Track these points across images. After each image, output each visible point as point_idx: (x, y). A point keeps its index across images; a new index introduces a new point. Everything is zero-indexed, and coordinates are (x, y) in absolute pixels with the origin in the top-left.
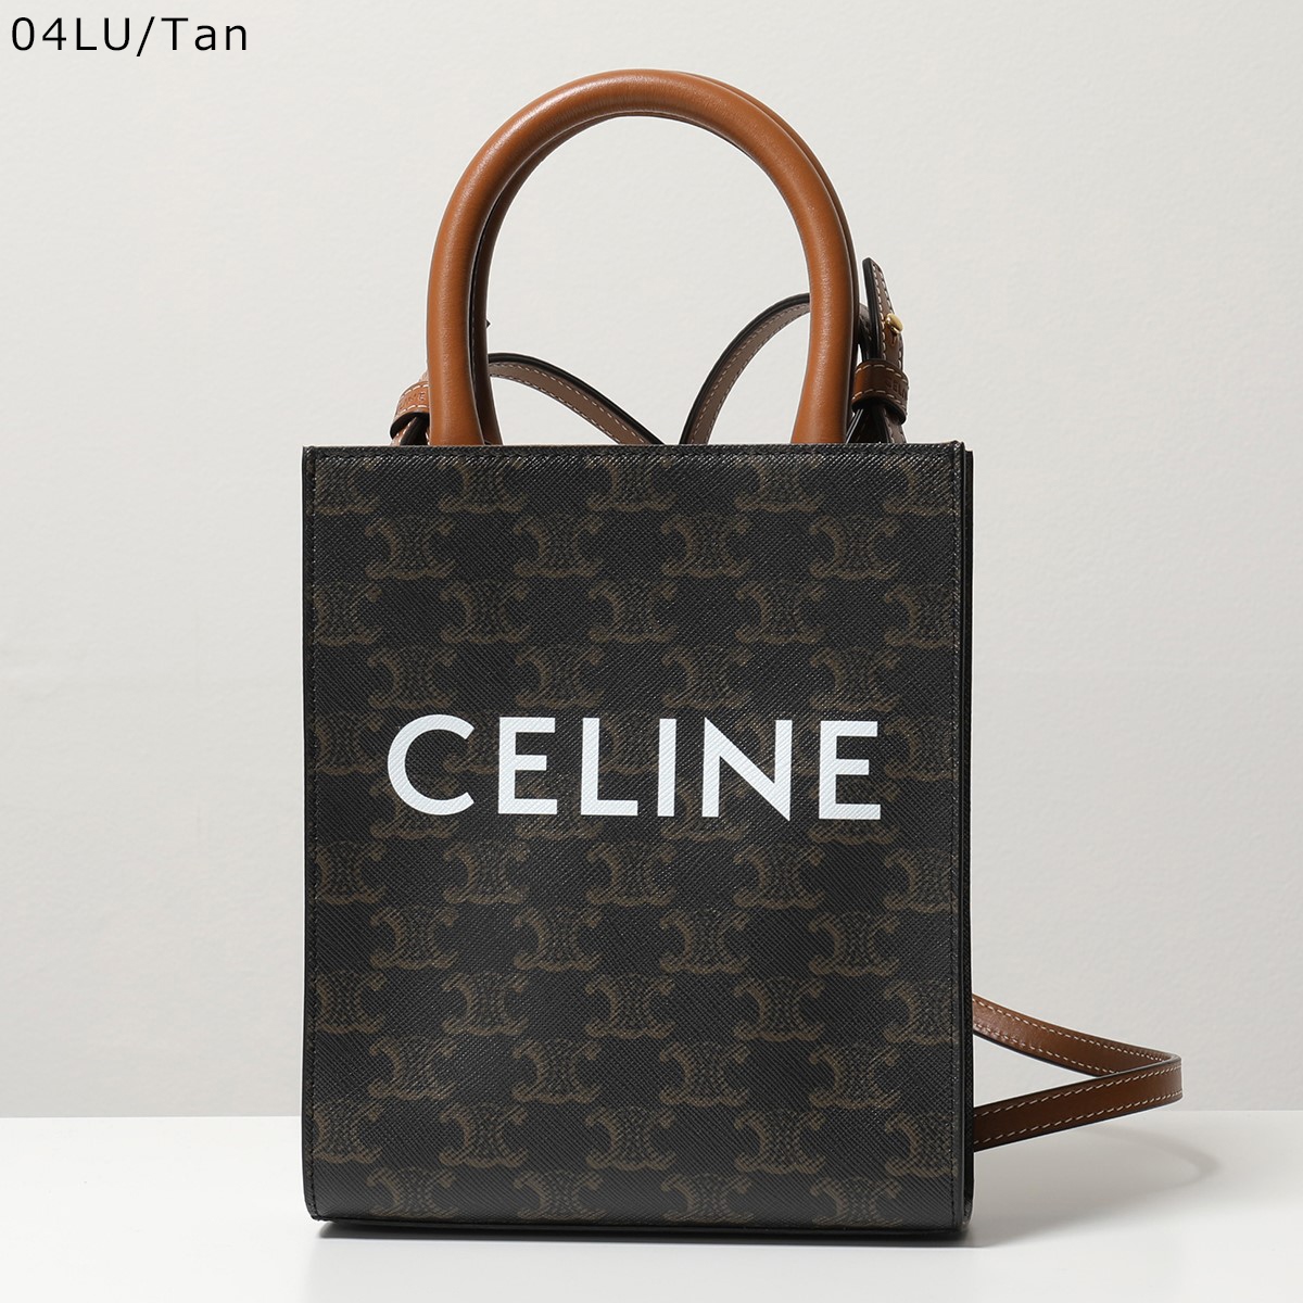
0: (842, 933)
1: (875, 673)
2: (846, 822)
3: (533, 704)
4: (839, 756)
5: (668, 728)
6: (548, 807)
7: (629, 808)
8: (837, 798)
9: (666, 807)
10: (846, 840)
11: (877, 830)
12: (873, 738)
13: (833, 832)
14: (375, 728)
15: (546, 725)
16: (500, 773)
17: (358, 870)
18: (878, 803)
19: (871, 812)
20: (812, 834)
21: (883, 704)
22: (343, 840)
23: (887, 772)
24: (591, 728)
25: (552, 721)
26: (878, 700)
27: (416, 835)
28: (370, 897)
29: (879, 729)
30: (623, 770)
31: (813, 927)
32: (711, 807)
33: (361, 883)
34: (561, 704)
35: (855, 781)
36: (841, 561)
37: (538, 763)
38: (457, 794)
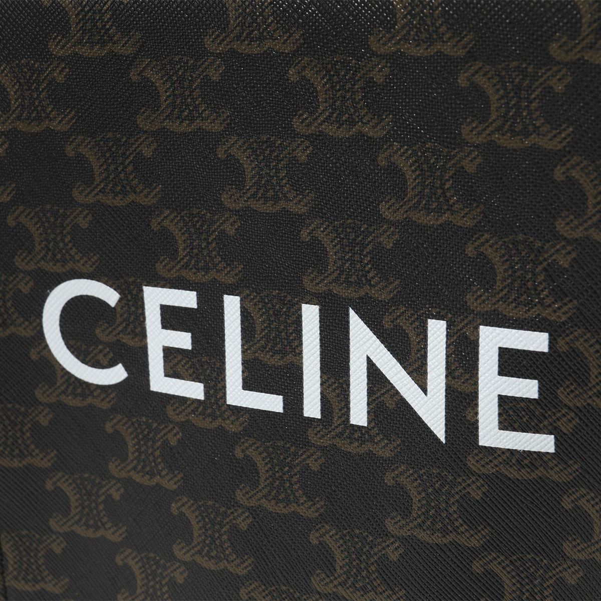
0: (514, 577)
1: (545, 270)
2: (512, 452)
3: (173, 274)
4: (502, 373)
5: (310, 315)
6: (194, 390)
7: (273, 403)
8: (500, 422)
9: (312, 408)
10: (513, 473)
11: (551, 464)
12: (543, 353)
13: (496, 462)
14: (26, 289)
15: (187, 299)
16: (149, 347)
17: (28, 434)
18: (551, 433)
19: (544, 443)
20: (471, 462)
21: (555, 311)
22: (10, 403)
23: (562, 397)
24: (232, 305)
25: (193, 294)
26: (550, 306)
27: (77, 403)
28: (42, 461)
29: (550, 342)
30: (267, 358)
31: (477, 567)
32: (359, 415)
33: (33, 446)
34: (201, 277)
35: (522, 404)
36: (499, 122)
37: (183, 340)
38: (111, 364)
